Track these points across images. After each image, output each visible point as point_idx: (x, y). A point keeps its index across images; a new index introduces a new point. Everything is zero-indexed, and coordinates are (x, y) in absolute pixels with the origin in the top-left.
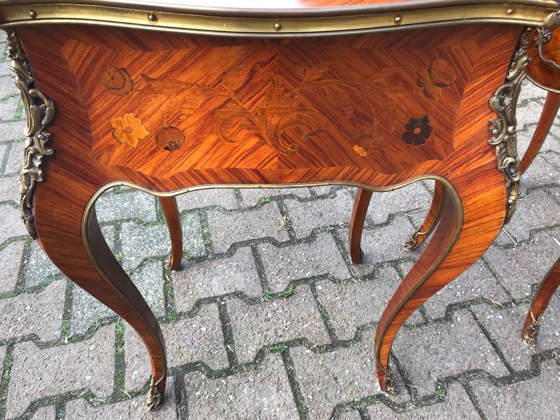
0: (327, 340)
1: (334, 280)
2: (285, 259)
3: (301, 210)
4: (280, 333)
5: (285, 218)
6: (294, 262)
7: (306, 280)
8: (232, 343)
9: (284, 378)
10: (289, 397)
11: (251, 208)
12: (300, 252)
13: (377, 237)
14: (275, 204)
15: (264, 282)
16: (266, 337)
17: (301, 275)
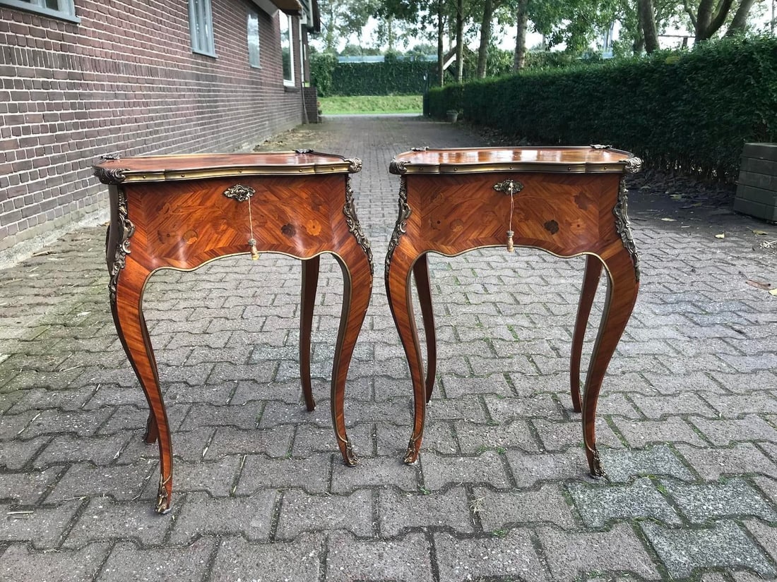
0: (457, 425)
1: (439, 453)
2: (481, 473)
3: (453, 517)
4: (493, 431)
5: (475, 510)
6: (473, 470)
7: (464, 455)
8: (530, 429)
9: (492, 413)
10: (489, 406)
11: (519, 525)
12: (465, 475)
13: (377, 479)
14: (486, 528)
15: (505, 459)
16: (504, 430)
17: (467, 460)
